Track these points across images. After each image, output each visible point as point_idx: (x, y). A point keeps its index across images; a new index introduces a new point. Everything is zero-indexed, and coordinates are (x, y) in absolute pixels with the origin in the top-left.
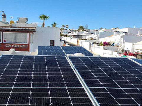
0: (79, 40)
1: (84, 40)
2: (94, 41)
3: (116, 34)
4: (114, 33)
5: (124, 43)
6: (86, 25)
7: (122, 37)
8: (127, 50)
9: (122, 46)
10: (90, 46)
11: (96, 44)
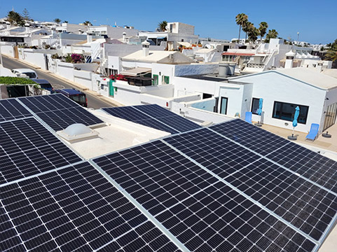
0: (19, 49)
1: (31, 50)
2: (54, 52)
3: (91, 39)
4: (88, 36)
5: (106, 57)
6: (25, 12)
7: (102, 45)
8: (112, 68)
9: (104, 63)
10: (47, 63)
11: (58, 58)
